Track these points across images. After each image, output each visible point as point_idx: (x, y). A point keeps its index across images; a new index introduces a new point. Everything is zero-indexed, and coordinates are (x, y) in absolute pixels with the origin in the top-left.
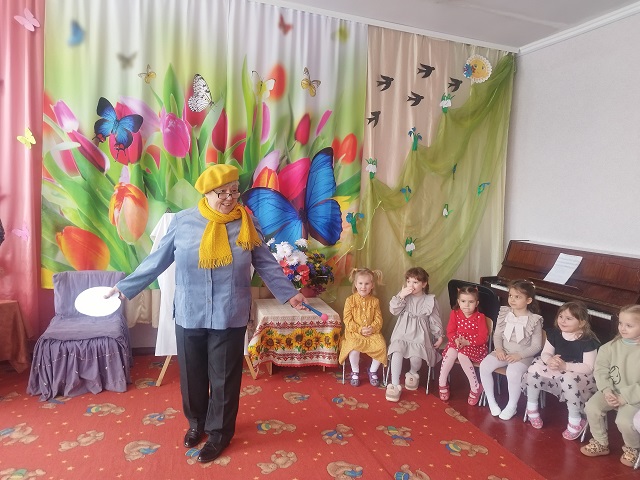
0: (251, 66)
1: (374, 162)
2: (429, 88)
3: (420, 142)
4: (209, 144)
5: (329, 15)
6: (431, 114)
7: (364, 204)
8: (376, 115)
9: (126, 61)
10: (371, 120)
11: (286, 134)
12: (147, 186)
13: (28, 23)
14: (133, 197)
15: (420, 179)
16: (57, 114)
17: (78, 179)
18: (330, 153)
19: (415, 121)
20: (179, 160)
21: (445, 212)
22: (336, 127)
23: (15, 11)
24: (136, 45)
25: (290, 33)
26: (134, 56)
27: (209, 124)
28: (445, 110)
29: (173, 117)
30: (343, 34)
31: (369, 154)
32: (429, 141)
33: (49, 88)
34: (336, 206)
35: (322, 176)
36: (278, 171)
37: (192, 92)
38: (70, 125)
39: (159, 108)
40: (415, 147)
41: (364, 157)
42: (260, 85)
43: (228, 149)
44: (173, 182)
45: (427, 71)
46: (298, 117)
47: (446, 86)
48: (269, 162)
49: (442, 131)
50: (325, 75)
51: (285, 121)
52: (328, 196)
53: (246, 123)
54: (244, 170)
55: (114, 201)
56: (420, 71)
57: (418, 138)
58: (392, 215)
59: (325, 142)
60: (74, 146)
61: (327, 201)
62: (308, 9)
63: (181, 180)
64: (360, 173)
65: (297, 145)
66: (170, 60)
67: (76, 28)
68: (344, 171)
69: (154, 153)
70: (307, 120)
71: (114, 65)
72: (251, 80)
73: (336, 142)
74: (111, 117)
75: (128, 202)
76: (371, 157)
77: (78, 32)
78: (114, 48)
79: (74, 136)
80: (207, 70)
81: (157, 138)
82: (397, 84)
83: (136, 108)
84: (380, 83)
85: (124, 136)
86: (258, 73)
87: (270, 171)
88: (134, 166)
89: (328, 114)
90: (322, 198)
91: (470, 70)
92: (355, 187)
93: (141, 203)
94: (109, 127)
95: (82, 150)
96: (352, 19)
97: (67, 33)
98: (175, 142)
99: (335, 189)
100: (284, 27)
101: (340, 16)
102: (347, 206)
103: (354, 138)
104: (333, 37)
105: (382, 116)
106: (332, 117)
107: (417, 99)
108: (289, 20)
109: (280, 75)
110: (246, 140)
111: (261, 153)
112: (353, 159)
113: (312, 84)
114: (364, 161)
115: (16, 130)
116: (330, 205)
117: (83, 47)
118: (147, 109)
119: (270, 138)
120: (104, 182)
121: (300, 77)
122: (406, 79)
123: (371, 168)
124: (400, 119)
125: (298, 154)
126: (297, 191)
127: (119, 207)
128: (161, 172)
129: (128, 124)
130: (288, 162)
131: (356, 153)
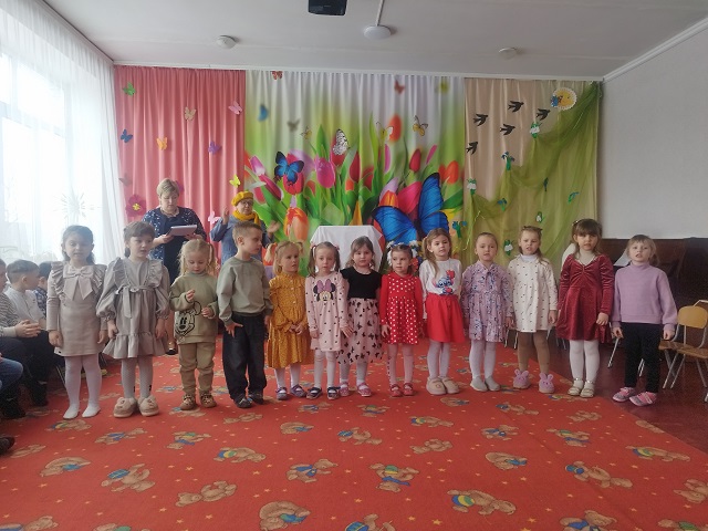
0: (376, 119)
1: (474, 182)
2: (519, 119)
3: (512, 163)
4: (347, 177)
5: (431, 75)
6: (522, 140)
7: (467, 214)
8: (474, 146)
9: (293, 126)
10: (469, 149)
11: (402, 165)
12: (307, 208)
13: (236, 110)
14: (299, 216)
15: (514, 192)
16: (253, 164)
17: (265, 205)
18: (437, 178)
19: (508, 147)
20: (328, 190)
21: (539, 218)
22: (441, 157)
23: (229, 104)
24: (299, 115)
25: (403, 93)
26: (298, 122)
27: (347, 163)
28: (535, 136)
29: (323, 160)
30: (444, 87)
31: (469, 175)
32: (521, 161)
33: (248, 148)
34: (444, 217)
35: (432, 195)
36: (397, 193)
37: (335, 142)
38: (260, 171)
39: (314, 156)
40: (509, 168)
41: (466, 178)
42: (383, 132)
43: (361, 180)
44: (324, 205)
45: (516, 106)
46: (411, 152)
47: (534, 115)
48: (391, 187)
49: (532, 152)
50: (431, 119)
51: (401, 157)
52: (437, 209)
53: (373, 160)
54: (372, 194)
55: (287, 219)
56: (511, 107)
57: (511, 160)
58: (491, 222)
59: (433, 169)
60: (261, 184)
61: (435, 214)
62: (416, 73)
63: (329, 203)
64: (462, 191)
65: (411, 173)
66: (320, 122)
67: (263, 108)
68: (450, 190)
69: (311, 185)
70: (418, 153)
71: (286, 129)
72: (376, 128)
73: (442, 168)
74: (284, 164)
75: (296, 220)
76: (471, 177)
77: (264, 111)
78: (286, 118)
79: (262, 178)
80: (345, 126)
81: (313, 175)
82: (491, 120)
83: (299, 156)
84: (476, 120)
85: (292, 175)
86: (381, 123)
87: (391, 194)
88: (299, 195)
89: (434, 148)
90: (432, 211)
91: (556, 100)
92: (459, 201)
93: (304, 220)
94: (283, 170)
95: (267, 186)
96: (451, 76)
97: (258, 112)
98: (325, 177)
99: (443, 204)
100: (399, 88)
101: (441, 74)
102: (452, 216)
103: (456, 164)
104: (436, 91)
105: (479, 146)
106: (437, 151)
107: (509, 129)
108: (402, 83)
109: (397, 123)
110: (373, 172)
111: (385, 181)
112: (456, 180)
113: (422, 127)
114: (466, 182)
115: (229, 177)
116: (438, 216)
117: (267, 121)
118: (306, 156)
119: (390, 170)
120: (281, 208)
121: (412, 123)
122: (499, 114)
123: (471, 186)
124: (494, 146)
125: (412, 179)
126: (412, 206)
127: (290, 223)
128: (316, 199)
129: (295, 168)
130: (405, 186)
131: (459, 176)
